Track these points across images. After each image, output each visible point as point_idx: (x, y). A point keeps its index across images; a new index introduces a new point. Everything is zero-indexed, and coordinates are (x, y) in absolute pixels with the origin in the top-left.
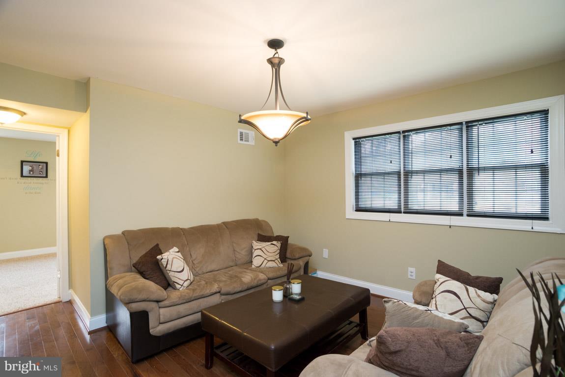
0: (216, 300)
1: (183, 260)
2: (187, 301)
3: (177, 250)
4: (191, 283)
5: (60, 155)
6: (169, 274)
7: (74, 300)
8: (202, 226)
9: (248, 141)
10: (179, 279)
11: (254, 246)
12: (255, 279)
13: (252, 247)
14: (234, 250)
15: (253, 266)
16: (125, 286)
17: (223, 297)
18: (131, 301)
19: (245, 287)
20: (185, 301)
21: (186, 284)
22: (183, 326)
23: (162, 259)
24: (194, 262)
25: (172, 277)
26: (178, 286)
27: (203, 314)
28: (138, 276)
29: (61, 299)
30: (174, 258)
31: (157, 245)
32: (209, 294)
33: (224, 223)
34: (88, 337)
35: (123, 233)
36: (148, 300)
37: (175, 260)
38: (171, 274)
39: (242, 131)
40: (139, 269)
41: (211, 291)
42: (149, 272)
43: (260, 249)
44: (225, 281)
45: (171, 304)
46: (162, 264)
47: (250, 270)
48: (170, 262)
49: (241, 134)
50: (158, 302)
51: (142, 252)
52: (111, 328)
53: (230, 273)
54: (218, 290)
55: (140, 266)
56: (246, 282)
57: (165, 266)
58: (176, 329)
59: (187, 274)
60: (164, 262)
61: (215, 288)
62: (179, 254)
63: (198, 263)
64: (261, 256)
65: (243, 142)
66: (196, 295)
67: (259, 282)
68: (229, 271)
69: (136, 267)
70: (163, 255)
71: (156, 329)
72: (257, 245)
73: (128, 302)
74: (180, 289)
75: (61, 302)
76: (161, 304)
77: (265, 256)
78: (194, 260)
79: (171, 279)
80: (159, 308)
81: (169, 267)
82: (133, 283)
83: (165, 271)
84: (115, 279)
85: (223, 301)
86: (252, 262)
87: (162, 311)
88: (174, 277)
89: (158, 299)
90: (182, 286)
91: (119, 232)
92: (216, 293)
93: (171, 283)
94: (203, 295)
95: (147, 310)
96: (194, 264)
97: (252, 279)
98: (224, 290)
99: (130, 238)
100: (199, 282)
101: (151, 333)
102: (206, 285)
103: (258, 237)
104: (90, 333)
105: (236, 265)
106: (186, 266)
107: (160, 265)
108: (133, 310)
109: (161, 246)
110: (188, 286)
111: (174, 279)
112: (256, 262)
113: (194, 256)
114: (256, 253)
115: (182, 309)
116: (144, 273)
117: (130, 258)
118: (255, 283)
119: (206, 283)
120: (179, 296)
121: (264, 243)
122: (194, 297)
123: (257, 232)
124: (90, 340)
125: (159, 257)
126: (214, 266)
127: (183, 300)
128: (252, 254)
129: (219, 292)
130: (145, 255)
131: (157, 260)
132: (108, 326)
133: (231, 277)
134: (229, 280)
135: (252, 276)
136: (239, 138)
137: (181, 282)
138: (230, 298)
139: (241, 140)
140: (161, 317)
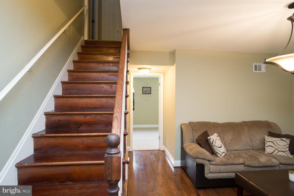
0: (242, 168)
1: (221, 141)
2: (225, 164)
3: (217, 135)
4: (225, 154)
5: (160, 85)
6: (214, 148)
7: (165, 151)
8: (230, 123)
9: (261, 70)
10: (220, 151)
11: (266, 139)
12: (269, 161)
13: (265, 139)
14: (251, 140)
15: (265, 152)
16: (194, 150)
17: (246, 167)
18: (197, 158)
19: (262, 165)
20: (223, 164)
21: (223, 155)
22: (222, 178)
23: (210, 139)
24: (226, 143)
25: (215, 149)
26: (219, 155)
27: (236, 174)
28: (198, 146)
29: (160, 149)
30: (216, 139)
31: (206, 131)
32: (237, 164)
33: (243, 122)
34: (173, 169)
35: (189, 123)
36: (205, 159)
37: (217, 140)
38: (215, 148)
39: (256, 64)
40: (199, 142)
41: (239, 162)
42: (203, 145)
43: (272, 142)
44: (247, 158)
45: (216, 164)
46: (210, 142)
47: (264, 154)
48: (214, 141)
49: (256, 66)
50: (209, 161)
51: (199, 133)
52: (184, 168)
53: (249, 153)
54: (243, 162)
55: (199, 141)
56: (262, 162)
57: (212, 143)
58: (218, 178)
59: (223, 150)
60: (211, 141)
61: (241, 161)
62: (218, 137)
63: (228, 144)
64: (273, 147)
65: (257, 71)
66: (229, 162)
67: (273, 164)
68: (248, 152)
69: (198, 141)
70: (210, 137)
71: (208, 175)
72: (268, 138)
73: (195, 158)
74: (220, 157)
75: (160, 150)
76: (211, 162)
77: (276, 148)
78: (226, 142)
79: (215, 150)
80: (210, 164)
81: (214, 144)
82: (197, 149)
83: (211, 146)
84: (188, 145)
85: (246, 170)
86: (265, 149)
87: (211, 166)
88: (217, 149)
89: (209, 160)
90: (221, 155)
91: (187, 122)
92: (242, 164)
93: (215, 153)
94: (234, 163)
95: (204, 164)
96: (225, 144)
97: (267, 161)
98: (247, 163)
99: (193, 126)
100: (230, 155)
101: (205, 176)
102: (235, 158)
103: (269, 133)
104: (175, 167)
105: (252, 150)
106: (222, 145)
107: (209, 142)
108: (198, 163)
109: (208, 132)
110: (224, 156)
111: (216, 151)
112: (268, 150)
113: (226, 140)
114: (267, 144)
115: (222, 168)
116: (201, 145)
117: (193, 136)
118: (269, 164)
119: (235, 157)
120: (220, 161)
121: (275, 138)
122: (229, 163)
123: (268, 130)
124: (174, 171)
125: (209, 138)
126: (237, 148)
127: (223, 163)
128: (264, 144)
129: (244, 164)
130: (201, 135)
131: (208, 139)
132: (181, 166)
133: (250, 156)
134: (249, 158)
135: (267, 159)
136: (254, 69)
137: (221, 154)
138: (251, 169)
139: (256, 70)
140: (211, 169)
